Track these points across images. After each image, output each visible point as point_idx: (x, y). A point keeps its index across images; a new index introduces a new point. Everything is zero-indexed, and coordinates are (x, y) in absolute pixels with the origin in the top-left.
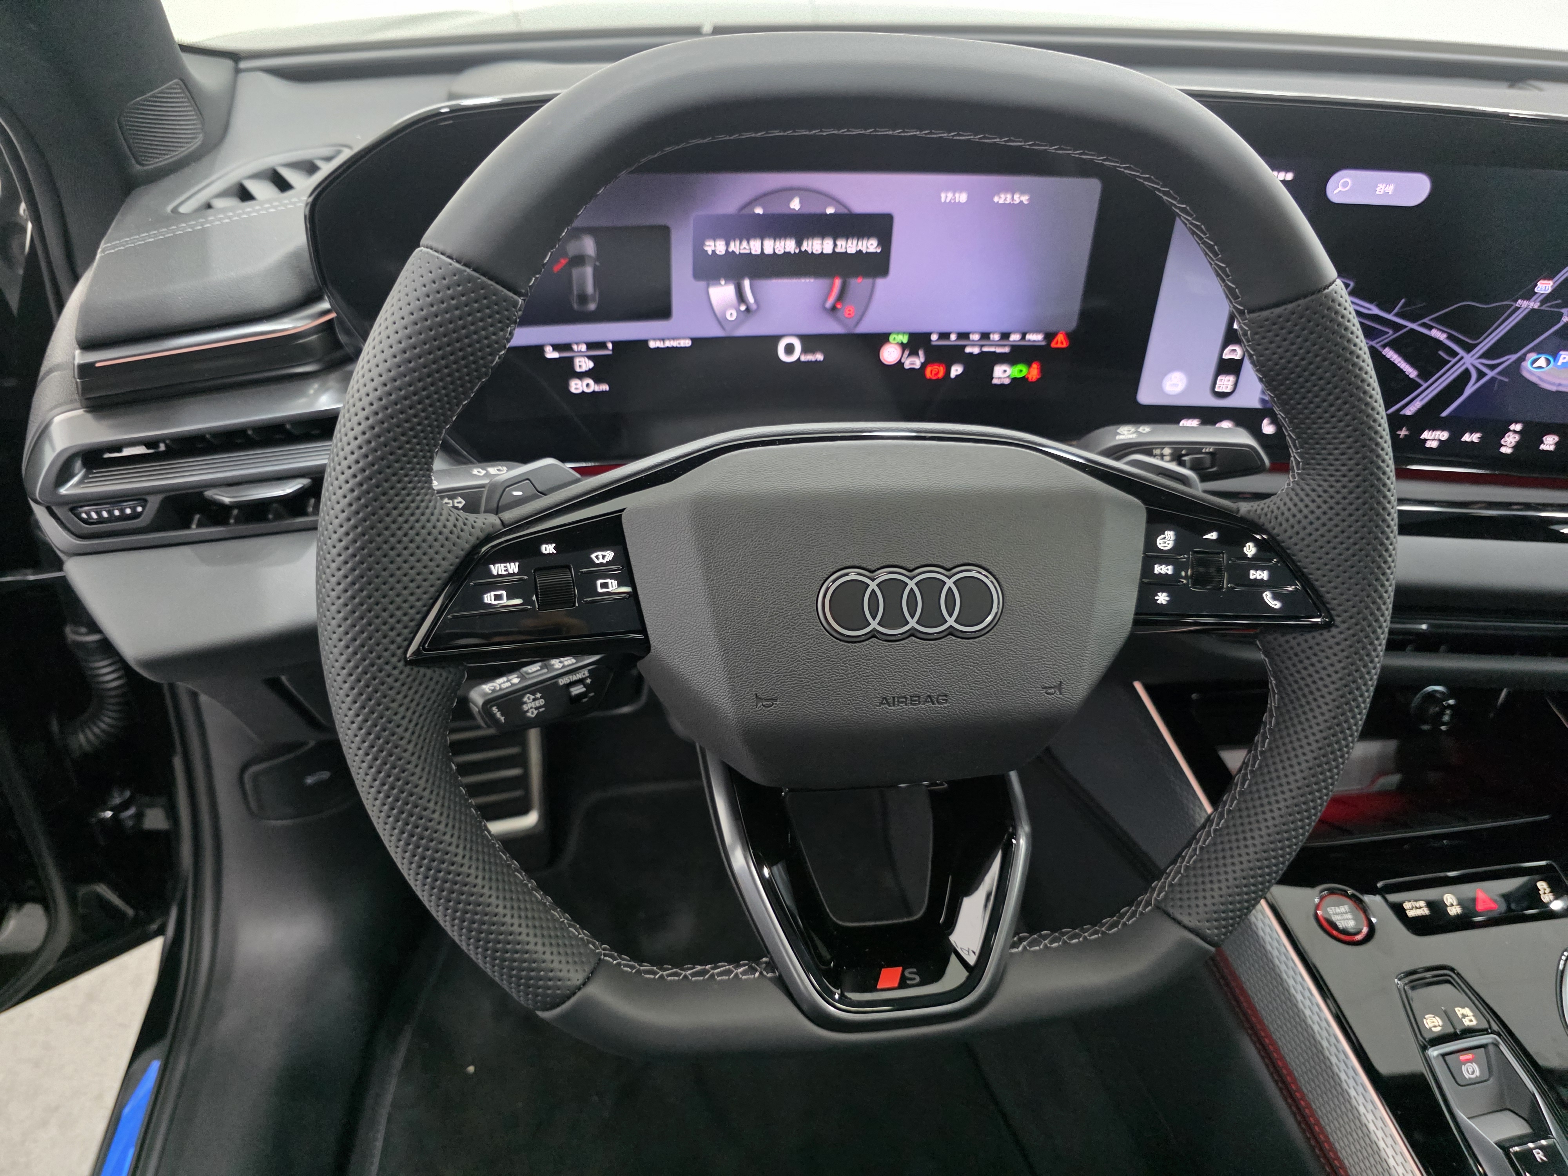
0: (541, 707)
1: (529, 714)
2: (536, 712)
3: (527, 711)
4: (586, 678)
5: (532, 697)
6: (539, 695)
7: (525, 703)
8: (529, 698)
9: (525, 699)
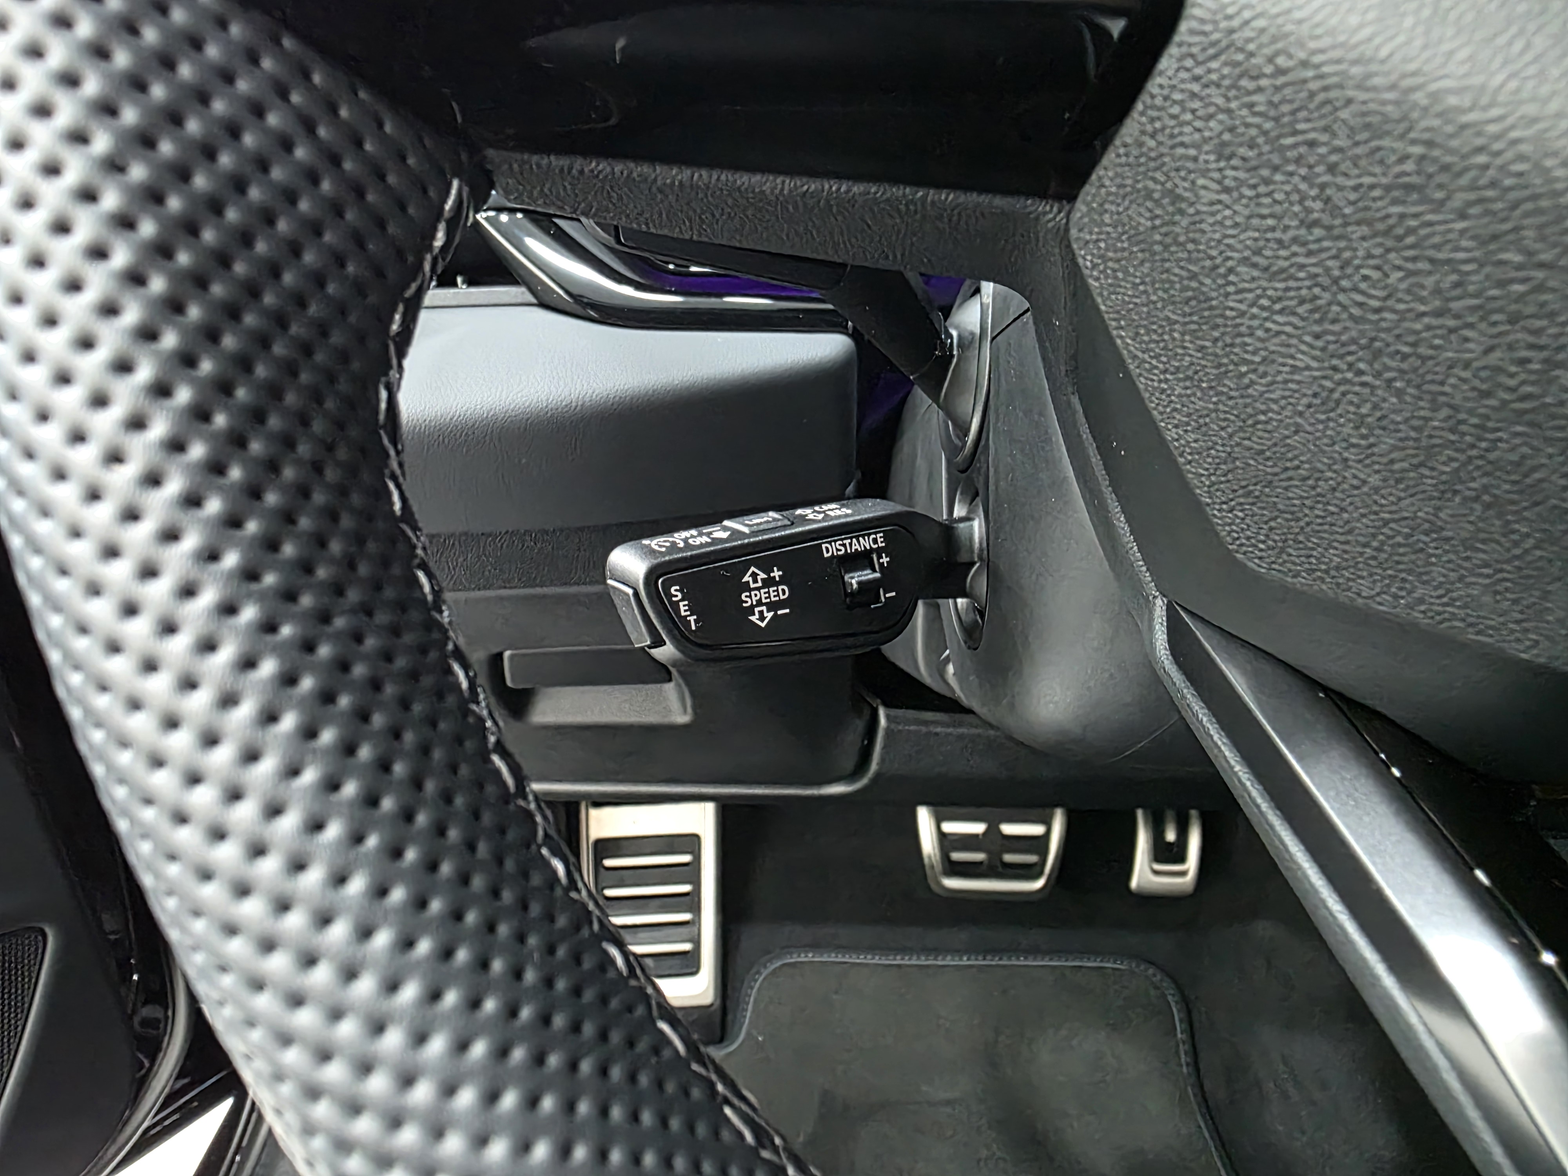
0: (780, 604)
1: (753, 618)
2: (769, 615)
3: (751, 610)
4: (879, 552)
5: (762, 575)
6: (777, 574)
7: (747, 587)
8: (754, 575)
9: (747, 578)
